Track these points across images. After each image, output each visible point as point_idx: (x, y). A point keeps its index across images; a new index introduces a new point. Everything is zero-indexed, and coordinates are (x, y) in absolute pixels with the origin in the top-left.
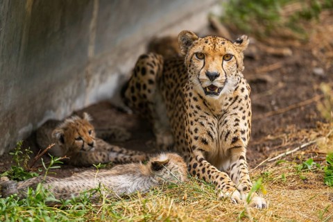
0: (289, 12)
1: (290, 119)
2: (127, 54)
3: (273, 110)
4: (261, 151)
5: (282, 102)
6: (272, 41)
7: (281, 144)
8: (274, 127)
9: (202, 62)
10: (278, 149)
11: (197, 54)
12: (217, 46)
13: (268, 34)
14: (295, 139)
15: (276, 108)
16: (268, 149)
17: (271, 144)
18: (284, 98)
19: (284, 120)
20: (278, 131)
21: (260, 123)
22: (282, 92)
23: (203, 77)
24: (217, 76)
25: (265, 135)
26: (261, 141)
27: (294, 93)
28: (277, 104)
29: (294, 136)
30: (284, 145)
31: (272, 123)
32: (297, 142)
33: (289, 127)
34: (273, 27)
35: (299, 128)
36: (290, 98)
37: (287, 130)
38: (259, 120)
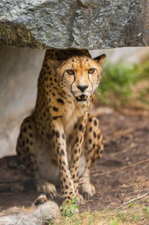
0: (139, 89)
1: (140, 171)
2: (14, 123)
3: (127, 165)
4: (118, 197)
5: (134, 158)
6: (126, 111)
7: (133, 191)
8: (128, 178)
9: (73, 76)
10: (131, 195)
11: (67, 71)
12: (83, 63)
13: (123, 106)
14: (144, 187)
15: (129, 163)
16: (123, 195)
17: (126, 191)
18: (135, 155)
19: (135, 172)
20: (130, 181)
21: (117, 175)
22: (134, 150)
23: (75, 89)
24: (86, 87)
25: (121, 184)
26: (118, 189)
27: (143, 152)
28: (130, 160)
29: (143, 184)
30: (135, 191)
31: (126, 174)
32: (145, 189)
33: (139, 178)
34: (127, 101)
35: (147, 178)
36: (140, 155)
37: (137, 180)
38: (116, 172)
